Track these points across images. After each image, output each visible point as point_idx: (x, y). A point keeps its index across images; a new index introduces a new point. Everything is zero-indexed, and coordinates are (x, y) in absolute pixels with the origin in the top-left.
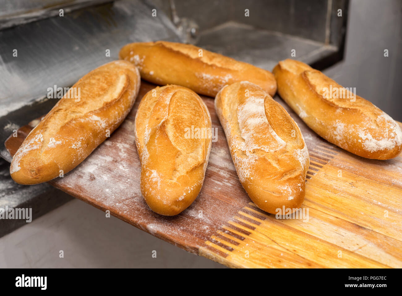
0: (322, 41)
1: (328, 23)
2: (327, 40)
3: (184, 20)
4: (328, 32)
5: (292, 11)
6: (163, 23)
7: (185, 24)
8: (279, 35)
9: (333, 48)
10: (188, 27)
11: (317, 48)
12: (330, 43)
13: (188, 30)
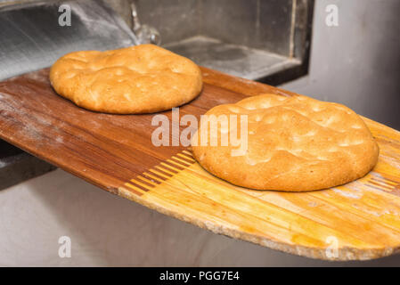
0: (287, 55)
1: (292, 37)
2: (291, 54)
3: (145, 26)
4: (292, 46)
5: (258, 24)
6: (117, 25)
7: (146, 30)
8: (245, 48)
9: (297, 61)
10: (149, 33)
11: (281, 61)
12: (294, 56)
13: (149, 37)
